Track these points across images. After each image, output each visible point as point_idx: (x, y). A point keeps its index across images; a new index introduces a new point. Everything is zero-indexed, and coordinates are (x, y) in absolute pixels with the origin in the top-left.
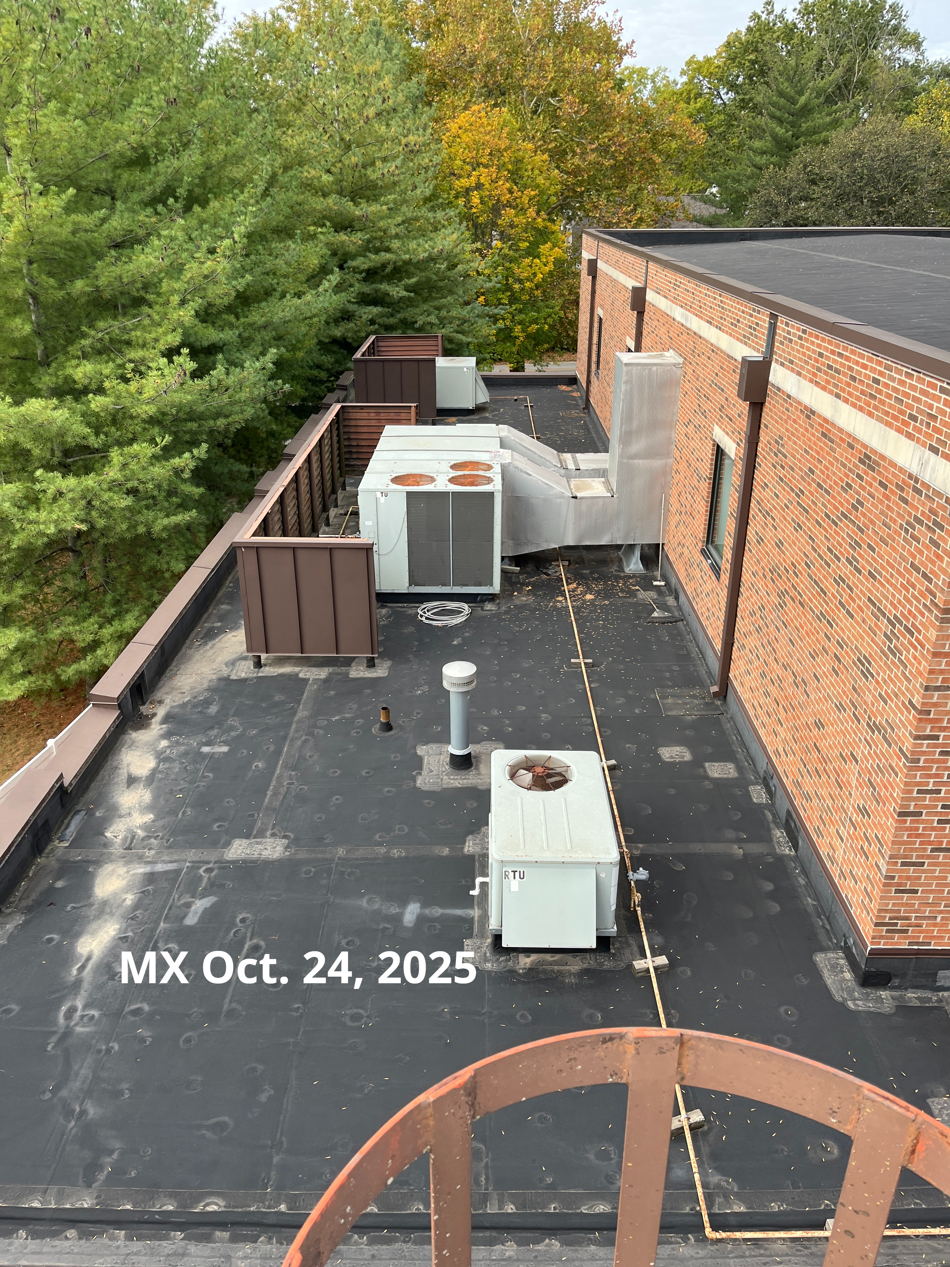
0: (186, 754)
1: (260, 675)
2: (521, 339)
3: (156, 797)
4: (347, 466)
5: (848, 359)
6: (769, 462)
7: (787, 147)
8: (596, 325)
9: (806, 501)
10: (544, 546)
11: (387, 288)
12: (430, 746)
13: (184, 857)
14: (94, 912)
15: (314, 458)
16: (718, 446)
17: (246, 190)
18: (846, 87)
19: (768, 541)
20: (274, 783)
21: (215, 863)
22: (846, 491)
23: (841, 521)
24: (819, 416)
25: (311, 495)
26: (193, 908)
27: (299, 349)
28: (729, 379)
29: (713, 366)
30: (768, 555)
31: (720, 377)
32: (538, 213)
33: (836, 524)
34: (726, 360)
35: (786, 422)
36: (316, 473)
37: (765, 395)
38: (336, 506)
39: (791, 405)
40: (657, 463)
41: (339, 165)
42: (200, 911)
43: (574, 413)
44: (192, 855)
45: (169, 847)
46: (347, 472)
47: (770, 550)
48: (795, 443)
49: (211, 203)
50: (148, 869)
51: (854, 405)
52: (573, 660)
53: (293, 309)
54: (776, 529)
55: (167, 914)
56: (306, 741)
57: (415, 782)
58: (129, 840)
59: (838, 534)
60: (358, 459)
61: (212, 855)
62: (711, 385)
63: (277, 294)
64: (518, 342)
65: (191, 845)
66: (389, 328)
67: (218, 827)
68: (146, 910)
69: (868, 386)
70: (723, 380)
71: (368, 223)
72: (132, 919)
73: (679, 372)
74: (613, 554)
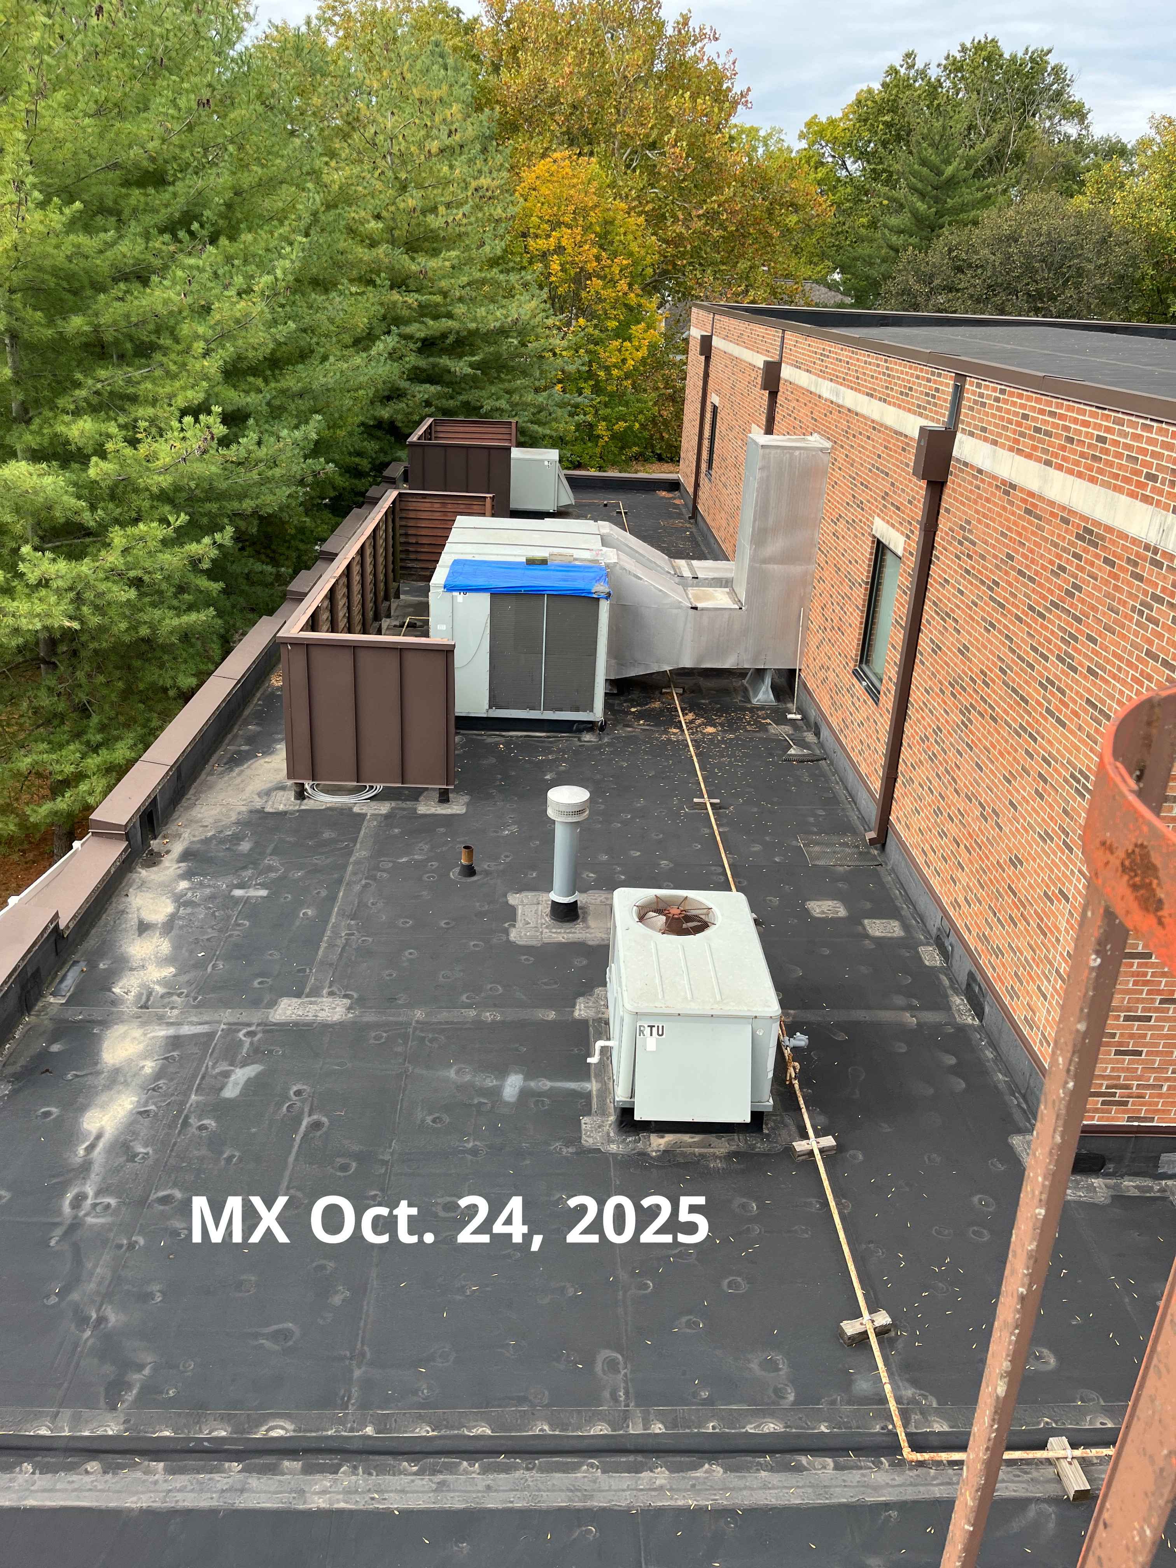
0: (212, 898)
1: (303, 807)
2: (606, 439)
3: (177, 947)
4: (402, 568)
5: (1062, 417)
6: (952, 553)
7: (929, 227)
8: (708, 415)
9: (1001, 594)
10: (654, 668)
11: (448, 362)
12: (524, 894)
13: (218, 1018)
14: (103, 1082)
15: (368, 551)
16: (879, 542)
17: (286, 223)
18: (998, 160)
19: (948, 648)
20: (328, 933)
21: (259, 1025)
22: (1057, 576)
23: (1050, 611)
24: (1022, 490)
25: (363, 596)
26: (233, 1078)
27: (340, 427)
28: (897, 459)
29: (874, 447)
30: (948, 665)
31: (884, 459)
32: (630, 285)
33: (1043, 617)
34: (892, 437)
35: (976, 502)
36: (369, 568)
37: (947, 472)
38: (388, 616)
39: (983, 481)
40: (797, 569)
41: (392, 208)
42: (242, 1082)
43: (678, 523)
44: (228, 1016)
45: (197, 1007)
46: (402, 576)
47: (951, 659)
48: (987, 526)
49: (243, 236)
50: (171, 1031)
51: (1070, 472)
52: (695, 800)
53: (338, 374)
54: (959, 632)
55: (199, 1085)
56: (366, 886)
57: (508, 935)
58: (144, 997)
59: (1046, 628)
60: (416, 560)
61: (254, 1016)
62: (870, 470)
63: (317, 357)
64: (601, 443)
65: (226, 1004)
66: (446, 412)
67: (260, 983)
68: (172, 1079)
69: (1090, 446)
70: (888, 462)
71: (425, 282)
72: (153, 1089)
73: (826, 458)
74: (736, 683)
